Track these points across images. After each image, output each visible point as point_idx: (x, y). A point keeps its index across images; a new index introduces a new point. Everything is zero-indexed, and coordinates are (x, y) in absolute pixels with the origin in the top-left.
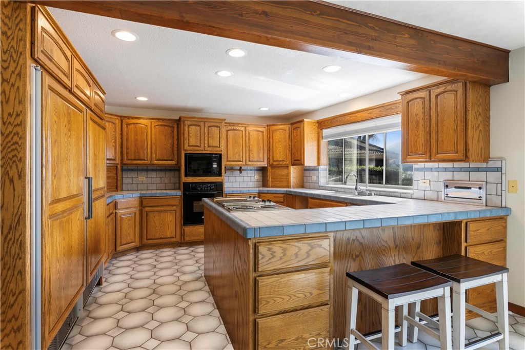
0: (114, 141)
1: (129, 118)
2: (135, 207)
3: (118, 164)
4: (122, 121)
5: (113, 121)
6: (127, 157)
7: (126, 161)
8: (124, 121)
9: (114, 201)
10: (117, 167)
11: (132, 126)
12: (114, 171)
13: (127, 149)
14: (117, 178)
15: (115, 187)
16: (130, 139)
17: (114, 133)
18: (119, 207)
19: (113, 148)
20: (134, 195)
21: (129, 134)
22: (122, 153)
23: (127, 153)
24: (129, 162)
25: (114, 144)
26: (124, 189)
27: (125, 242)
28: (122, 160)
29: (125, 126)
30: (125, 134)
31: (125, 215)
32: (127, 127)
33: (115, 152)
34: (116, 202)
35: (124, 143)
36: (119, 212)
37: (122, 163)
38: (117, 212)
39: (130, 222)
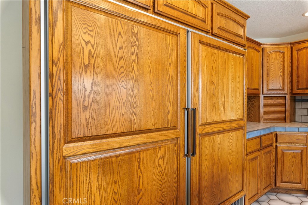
0: (281, 70)
1: (300, 43)
2: (302, 144)
3: (287, 94)
4: (292, 48)
5: (282, 50)
6: (298, 86)
7: (295, 91)
8: (294, 48)
9: (275, 133)
10: (286, 97)
11: (304, 51)
12: (282, 101)
13: (298, 77)
14: (286, 109)
15: (283, 118)
16: (301, 65)
17: (281, 63)
18: (280, 140)
19: (281, 78)
20: (301, 129)
21: (300, 60)
22: (291, 82)
23: (298, 82)
24: (300, 91)
25: (281, 74)
26: (296, 120)
27: (287, 180)
28: (291, 90)
29: (295, 53)
30: (295, 61)
31: (287, 150)
32: (298, 53)
33: (283, 82)
34: (276, 134)
35: (293, 71)
36: (281, 146)
37: (291, 93)
38: (278, 144)
39: (294, 160)
